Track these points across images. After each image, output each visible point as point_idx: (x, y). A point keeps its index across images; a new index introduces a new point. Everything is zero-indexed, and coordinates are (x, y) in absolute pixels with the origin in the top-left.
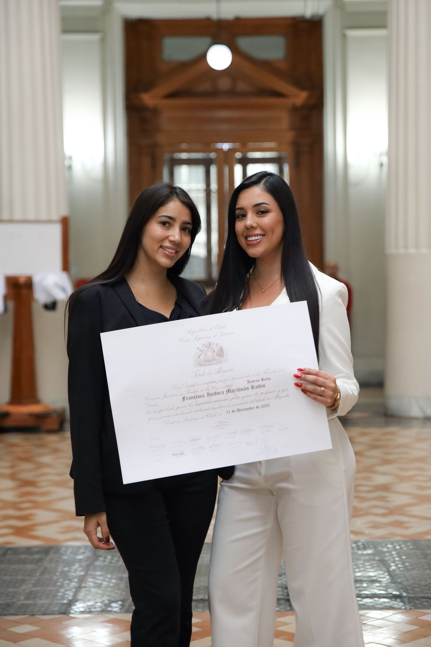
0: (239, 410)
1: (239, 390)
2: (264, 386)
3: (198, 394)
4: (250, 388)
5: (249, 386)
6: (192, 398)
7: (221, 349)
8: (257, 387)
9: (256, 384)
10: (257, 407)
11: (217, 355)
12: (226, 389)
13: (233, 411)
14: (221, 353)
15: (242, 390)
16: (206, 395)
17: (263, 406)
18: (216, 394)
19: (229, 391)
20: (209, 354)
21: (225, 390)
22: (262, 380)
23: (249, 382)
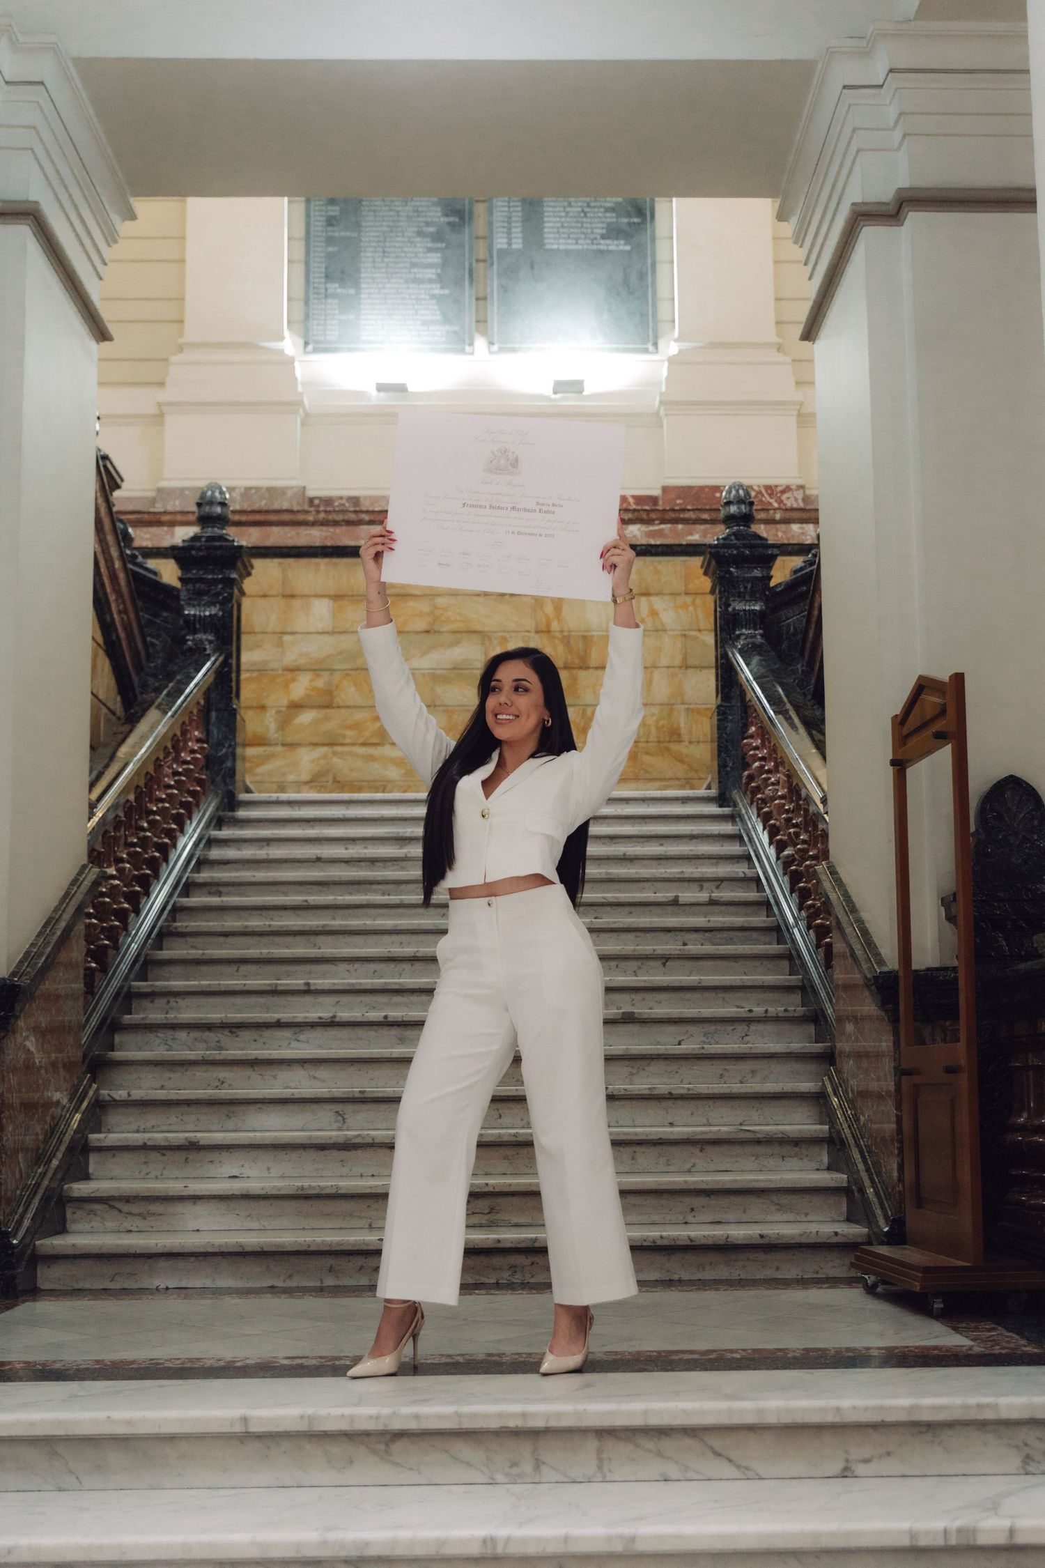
0: (519, 533)
1: (525, 510)
2: (554, 512)
3: (480, 503)
4: (538, 511)
5: (537, 508)
6: (473, 506)
7: (517, 460)
8: (545, 512)
9: (545, 508)
10: (540, 535)
11: (511, 464)
12: (512, 505)
13: (513, 533)
14: (515, 463)
15: (529, 511)
16: (488, 507)
17: (546, 536)
18: (499, 508)
19: (513, 508)
20: (503, 461)
21: (510, 506)
22: (553, 505)
23: (538, 504)
